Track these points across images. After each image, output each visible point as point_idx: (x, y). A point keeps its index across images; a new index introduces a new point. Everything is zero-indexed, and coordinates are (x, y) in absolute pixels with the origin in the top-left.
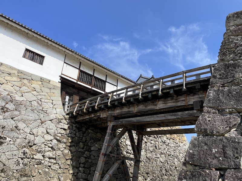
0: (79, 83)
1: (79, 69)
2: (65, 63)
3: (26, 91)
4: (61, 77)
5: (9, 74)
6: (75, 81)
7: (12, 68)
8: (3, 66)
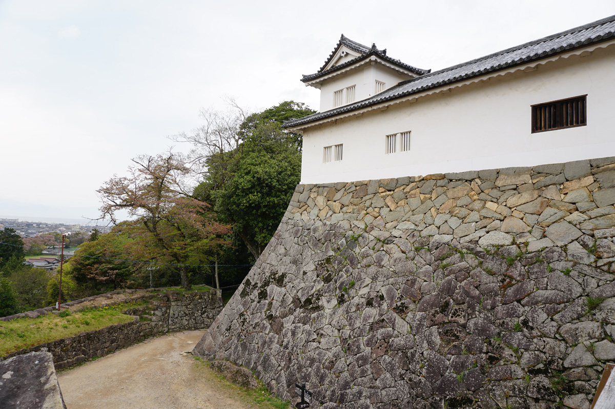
3: (553, 219)
5: (515, 189)
7: (517, 172)
8: (501, 177)
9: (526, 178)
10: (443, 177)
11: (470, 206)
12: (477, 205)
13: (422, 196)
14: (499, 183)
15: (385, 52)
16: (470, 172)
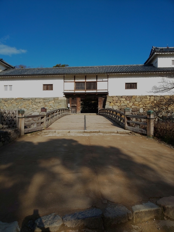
0: (76, 92)
1: (74, 82)
2: (64, 82)
4: (64, 93)
5: (39, 102)
6: (73, 92)
7: (40, 99)
8: (37, 99)
9: (42, 100)
10: (22, 99)
11: (29, 106)
12: (31, 106)
13: (16, 103)
14: (36, 101)
16: (29, 98)
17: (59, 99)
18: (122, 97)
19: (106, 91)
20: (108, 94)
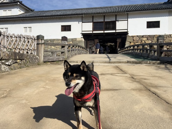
0: (94, 32)
1: (93, 22)
2: (82, 22)
4: (82, 34)
6: (91, 32)
9: (60, 41)
14: (54, 42)
15: (22, 2)
16: (47, 39)
17: (77, 40)
18: (143, 36)
19: (126, 31)
20: (128, 33)
